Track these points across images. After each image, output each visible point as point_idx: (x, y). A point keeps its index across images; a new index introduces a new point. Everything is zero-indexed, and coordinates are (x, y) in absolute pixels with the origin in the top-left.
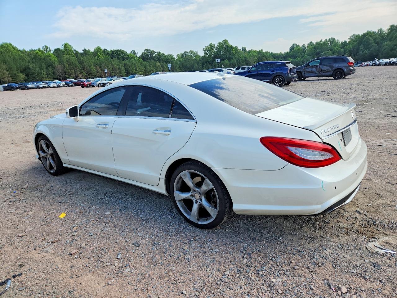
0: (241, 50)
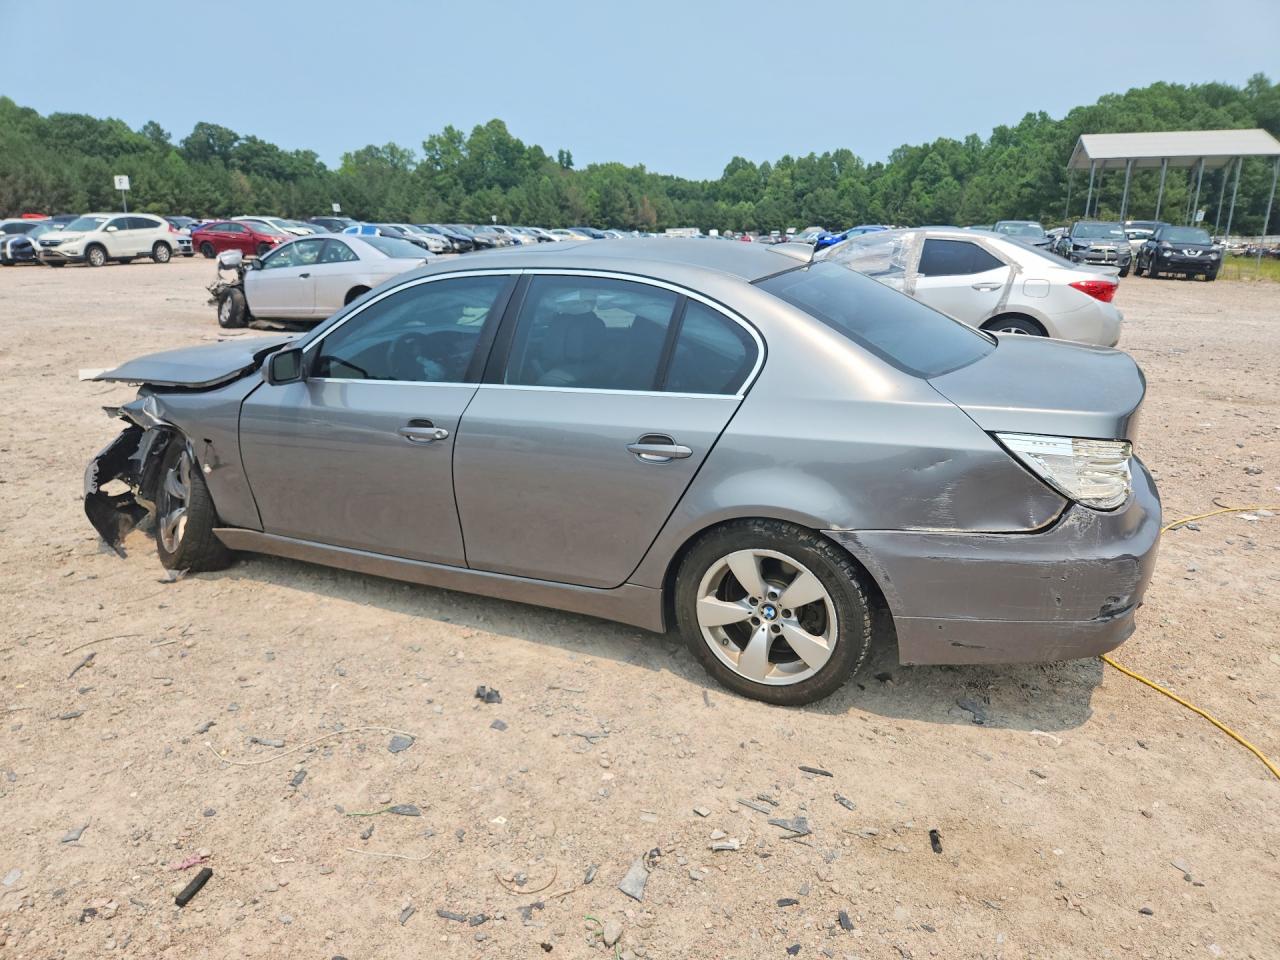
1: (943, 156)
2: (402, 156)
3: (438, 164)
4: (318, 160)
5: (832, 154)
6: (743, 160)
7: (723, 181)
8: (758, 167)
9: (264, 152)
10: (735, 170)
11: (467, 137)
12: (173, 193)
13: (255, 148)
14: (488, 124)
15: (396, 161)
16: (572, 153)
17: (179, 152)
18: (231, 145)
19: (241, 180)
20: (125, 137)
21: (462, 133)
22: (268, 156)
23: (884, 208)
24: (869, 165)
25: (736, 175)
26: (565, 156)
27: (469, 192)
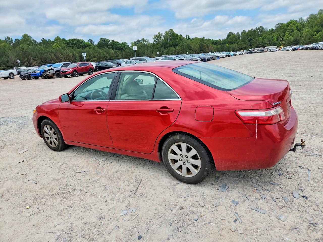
0: (185, 38)
1: (294, 25)
3: (156, 42)
6: (232, 32)
7: (227, 39)
8: (236, 34)
9: (116, 44)
10: (230, 35)
11: (163, 34)
12: (98, 56)
13: (114, 42)
15: (144, 43)
19: (112, 51)
20: (85, 43)
23: (278, 40)
27: (165, 48)
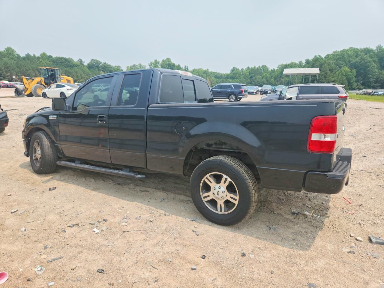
2: (143, 67)
4: (121, 68)
5: (261, 66)
14: (166, 59)
16: (188, 66)
17: (86, 66)
18: (100, 65)
21: (159, 61)
22: (109, 67)
24: (271, 69)
25: (234, 72)
26: (186, 67)
